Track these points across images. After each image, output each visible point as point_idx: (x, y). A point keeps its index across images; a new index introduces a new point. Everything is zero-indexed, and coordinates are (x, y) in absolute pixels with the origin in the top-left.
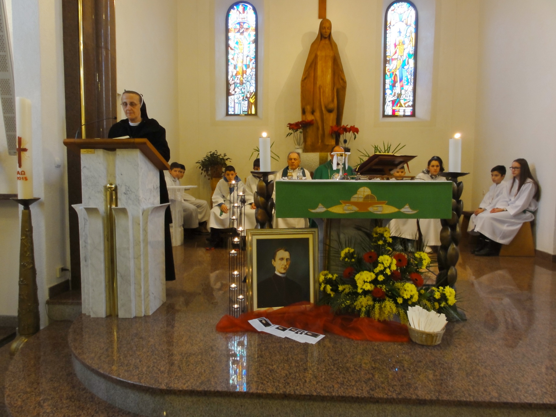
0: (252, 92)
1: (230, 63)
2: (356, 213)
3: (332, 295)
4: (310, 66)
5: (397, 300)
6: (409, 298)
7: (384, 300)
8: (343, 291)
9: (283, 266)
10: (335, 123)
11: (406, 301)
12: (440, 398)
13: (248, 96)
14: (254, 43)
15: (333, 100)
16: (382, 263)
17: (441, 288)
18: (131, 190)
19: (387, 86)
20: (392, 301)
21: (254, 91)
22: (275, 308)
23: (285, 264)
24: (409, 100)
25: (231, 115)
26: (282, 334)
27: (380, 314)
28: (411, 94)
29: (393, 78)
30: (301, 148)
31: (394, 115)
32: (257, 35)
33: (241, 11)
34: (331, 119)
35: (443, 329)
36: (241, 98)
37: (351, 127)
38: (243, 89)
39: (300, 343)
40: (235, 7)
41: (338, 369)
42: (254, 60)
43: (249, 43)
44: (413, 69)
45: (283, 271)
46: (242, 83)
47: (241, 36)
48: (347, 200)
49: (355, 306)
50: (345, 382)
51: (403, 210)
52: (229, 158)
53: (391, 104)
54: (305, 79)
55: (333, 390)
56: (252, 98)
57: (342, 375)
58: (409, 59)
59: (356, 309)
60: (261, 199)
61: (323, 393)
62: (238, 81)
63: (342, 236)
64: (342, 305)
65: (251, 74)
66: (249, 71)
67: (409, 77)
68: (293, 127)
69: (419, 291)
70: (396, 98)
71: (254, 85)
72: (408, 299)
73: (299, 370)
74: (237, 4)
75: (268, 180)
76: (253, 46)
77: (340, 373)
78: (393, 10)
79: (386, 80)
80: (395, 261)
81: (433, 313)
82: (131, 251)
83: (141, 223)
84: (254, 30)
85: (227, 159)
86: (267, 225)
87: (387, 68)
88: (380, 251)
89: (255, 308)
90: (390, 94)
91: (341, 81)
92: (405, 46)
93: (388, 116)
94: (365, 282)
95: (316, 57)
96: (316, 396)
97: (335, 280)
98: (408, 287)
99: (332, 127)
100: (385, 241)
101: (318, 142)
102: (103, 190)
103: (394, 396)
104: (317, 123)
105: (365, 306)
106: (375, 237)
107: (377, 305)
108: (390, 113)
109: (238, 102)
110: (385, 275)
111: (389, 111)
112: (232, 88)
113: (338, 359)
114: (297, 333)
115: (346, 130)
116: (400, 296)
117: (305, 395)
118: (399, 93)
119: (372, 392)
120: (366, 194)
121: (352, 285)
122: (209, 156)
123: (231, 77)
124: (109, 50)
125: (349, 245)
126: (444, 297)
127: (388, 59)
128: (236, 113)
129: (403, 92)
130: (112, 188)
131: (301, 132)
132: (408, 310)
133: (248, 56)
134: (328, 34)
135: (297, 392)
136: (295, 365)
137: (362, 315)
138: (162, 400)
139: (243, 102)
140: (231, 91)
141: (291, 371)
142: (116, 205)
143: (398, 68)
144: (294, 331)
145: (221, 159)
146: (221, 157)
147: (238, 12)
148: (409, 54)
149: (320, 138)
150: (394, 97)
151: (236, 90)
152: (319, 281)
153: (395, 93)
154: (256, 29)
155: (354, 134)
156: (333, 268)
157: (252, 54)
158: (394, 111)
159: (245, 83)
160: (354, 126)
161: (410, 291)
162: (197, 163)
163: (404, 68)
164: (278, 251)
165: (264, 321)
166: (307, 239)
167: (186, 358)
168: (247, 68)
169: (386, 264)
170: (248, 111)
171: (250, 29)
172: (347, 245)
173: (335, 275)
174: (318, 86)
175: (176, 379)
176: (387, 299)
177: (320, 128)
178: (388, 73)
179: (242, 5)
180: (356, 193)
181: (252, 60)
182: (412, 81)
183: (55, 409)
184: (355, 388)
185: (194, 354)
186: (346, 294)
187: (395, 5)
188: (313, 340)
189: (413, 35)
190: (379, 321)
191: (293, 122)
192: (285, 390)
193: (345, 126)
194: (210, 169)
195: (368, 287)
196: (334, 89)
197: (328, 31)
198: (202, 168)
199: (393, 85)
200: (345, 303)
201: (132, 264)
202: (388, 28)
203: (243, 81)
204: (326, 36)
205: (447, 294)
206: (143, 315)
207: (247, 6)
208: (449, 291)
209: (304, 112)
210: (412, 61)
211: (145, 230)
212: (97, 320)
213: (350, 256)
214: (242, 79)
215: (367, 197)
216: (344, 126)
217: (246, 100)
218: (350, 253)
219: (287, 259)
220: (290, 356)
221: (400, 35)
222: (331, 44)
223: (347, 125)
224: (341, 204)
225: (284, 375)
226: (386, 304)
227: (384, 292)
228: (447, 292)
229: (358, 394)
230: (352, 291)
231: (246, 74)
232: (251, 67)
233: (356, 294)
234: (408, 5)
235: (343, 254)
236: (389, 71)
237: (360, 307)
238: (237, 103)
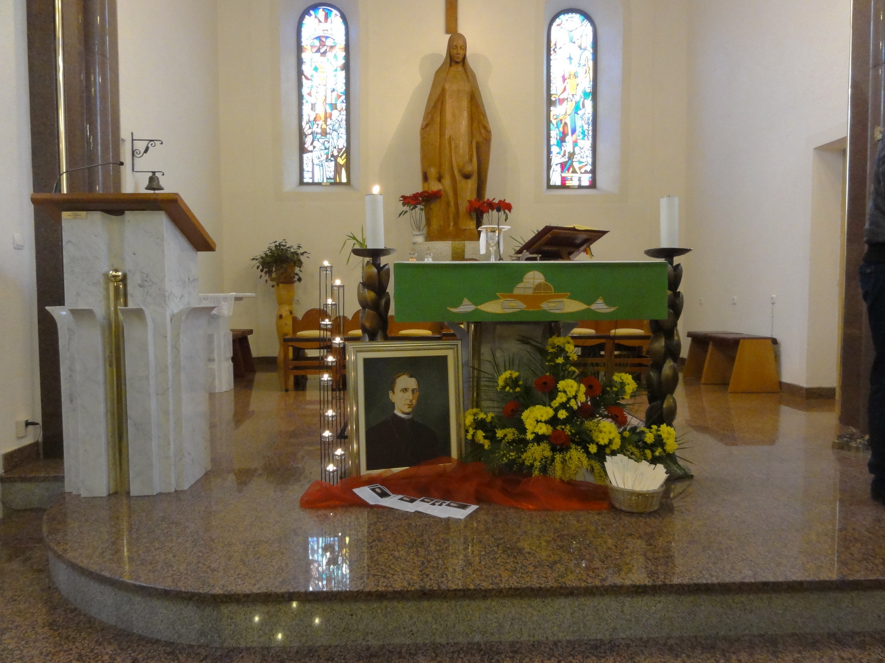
0: (340, 147)
1: (304, 101)
2: (522, 311)
3: (486, 447)
4: (435, 107)
5: (588, 448)
6: (607, 443)
7: (568, 449)
8: (503, 438)
9: (408, 402)
10: (474, 197)
11: (601, 448)
12: (667, 582)
13: (336, 153)
14: (342, 70)
15: (471, 160)
16: (565, 392)
17: (654, 427)
18: (151, 280)
19: (553, 141)
20: (581, 449)
21: (345, 145)
22: (396, 470)
23: (411, 398)
24: (586, 163)
25: (308, 184)
26: (410, 507)
27: (563, 469)
28: (589, 153)
29: (561, 129)
30: (422, 235)
31: (563, 186)
32: (347, 57)
33: (322, 19)
34: (468, 190)
35: (662, 486)
36: (324, 157)
37: (500, 201)
38: (326, 143)
39: (439, 518)
40: (311, 12)
41: (504, 551)
42: (343, 97)
43: (336, 70)
44: (591, 114)
45: (408, 410)
46: (324, 133)
47: (322, 58)
48: (508, 292)
49: (524, 460)
50: (518, 569)
51: (593, 307)
52: (306, 252)
53: (558, 168)
54: (427, 125)
55: (501, 580)
56: (341, 157)
57: (512, 559)
58: (584, 99)
59: (526, 464)
60: (370, 295)
61: (485, 585)
62: (319, 130)
63: (498, 354)
64: (503, 460)
65: (340, 120)
66: (335, 113)
67: (586, 127)
68: (410, 201)
69: (621, 433)
70: (567, 160)
71: (344, 137)
72: (606, 446)
73: (443, 556)
74: (315, 7)
75: (380, 264)
76: (343, 74)
77: (509, 556)
78: (559, 25)
79: (551, 132)
80: (583, 388)
81: (644, 464)
82: (152, 382)
83: (169, 335)
84: (344, 50)
85: (302, 254)
86: (380, 335)
87: (552, 114)
88: (560, 373)
89: (364, 471)
90: (557, 153)
91: (483, 131)
92: (578, 80)
93: (556, 187)
94: (538, 422)
95: (443, 91)
96: (475, 590)
97: (491, 422)
98: (604, 427)
99: (470, 202)
100: (567, 358)
101: (449, 226)
102: (102, 280)
103: (597, 583)
104: (447, 197)
105: (539, 459)
106: (551, 353)
107: (558, 457)
108: (558, 183)
109: (318, 163)
110: (569, 410)
111: (556, 180)
112: (308, 140)
113: (503, 538)
114: (433, 504)
115: (491, 206)
116: (592, 441)
117: (455, 590)
118: (572, 151)
119: (562, 580)
120: (537, 281)
121: (517, 429)
122: (274, 249)
123: (307, 123)
124: (106, 57)
125: (511, 365)
126: (659, 442)
127: (553, 99)
128: (316, 181)
129: (577, 150)
130: (118, 276)
131: (421, 209)
132: (606, 461)
133: (333, 90)
134: (461, 56)
135: (443, 587)
136: (436, 549)
137: (536, 473)
138: (215, 613)
139: (327, 164)
140: (308, 146)
141: (429, 558)
142: (126, 304)
143: (568, 113)
144: (428, 502)
145: (292, 253)
146: (292, 250)
147: (317, 20)
148: (585, 93)
149: (451, 219)
150: (563, 159)
151: (315, 143)
152: (465, 425)
153: (565, 151)
154: (347, 48)
155: (505, 212)
156: (485, 404)
157: (341, 88)
158: (564, 180)
159: (330, 134)
160: (505, 200)
161: (608, 433)
162: (253, 259)
163: (578, 114)
164: (399, 376)
165: (378, 490)
166: (445, 358)
167: (253, 548)
168: (332, 110)
169: (570, 392)
170: (335, 178)
171: (337, 47)
172: (507, 368)
173: (490, 415)
174: (447, 137)
175: (239, 578)
176: (573, 446)
177: (452, 204)
178: (554, 122)
179: (323, 9)
180: (522, 281)
181: (341, 96)
182: (591, 133)
183: (23, 642)
184: (535, 576)
185: (266, 542)
186: (508, 442)
187: (562, 17)
188: (460, 514)
189: (591, 64)
190: (562, 480)
191: (408, 194)
192: (422, 584)
193: (491, 200)
194: (274, 269)
195: (544, 429)
196: (471, 142)
197: (462, 52)
198: (261, 267)
199: (562, 140)
200: (508, 456)
201: (153, 404)
202: (552, 52)
203: (326, 129)
204: (459, 60)
205: (664, 436)
206: (173, 490)
207: (331, 11)
208: (666, 431)
209: (425, 178)
210: (589, 103)
211: (176, 348)
212: (92, 501)
213: (513, 383)
214: (324, 126)
215: (538, 287)
216: (488, 200)
217: (332, 161)
218: (512, 379)
219: (413, 391)
220: (425, 537)
221: (571, 63)
222: (466, 72)
223: (494, 199)
224: (497, 298)
225: (420, 563)
226: (572, 453)
227: (568, 435)
228: (664, 433)
229: (541, 584)
230: (518, 437)
231: (331, 119)
232: (339, 107)
233: (525, 442)
234: (582, 17)
235: (501, 382)
236: (555, 117)
237: (532, 461)
238: (317, 165)
